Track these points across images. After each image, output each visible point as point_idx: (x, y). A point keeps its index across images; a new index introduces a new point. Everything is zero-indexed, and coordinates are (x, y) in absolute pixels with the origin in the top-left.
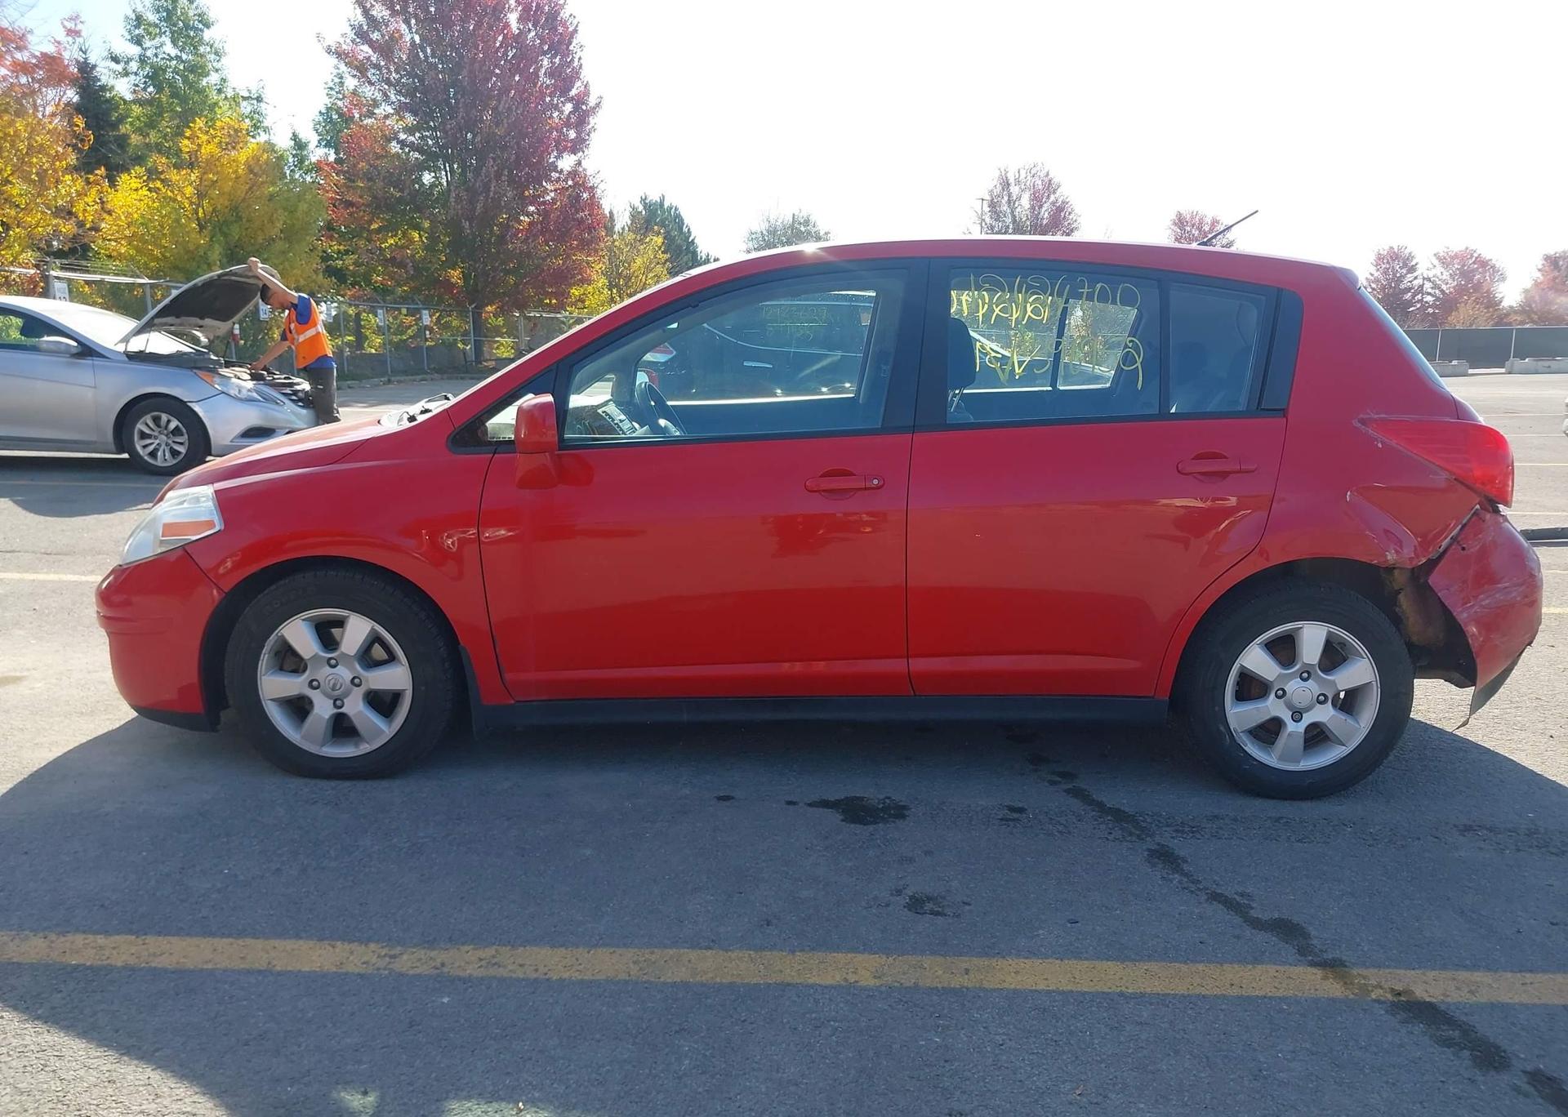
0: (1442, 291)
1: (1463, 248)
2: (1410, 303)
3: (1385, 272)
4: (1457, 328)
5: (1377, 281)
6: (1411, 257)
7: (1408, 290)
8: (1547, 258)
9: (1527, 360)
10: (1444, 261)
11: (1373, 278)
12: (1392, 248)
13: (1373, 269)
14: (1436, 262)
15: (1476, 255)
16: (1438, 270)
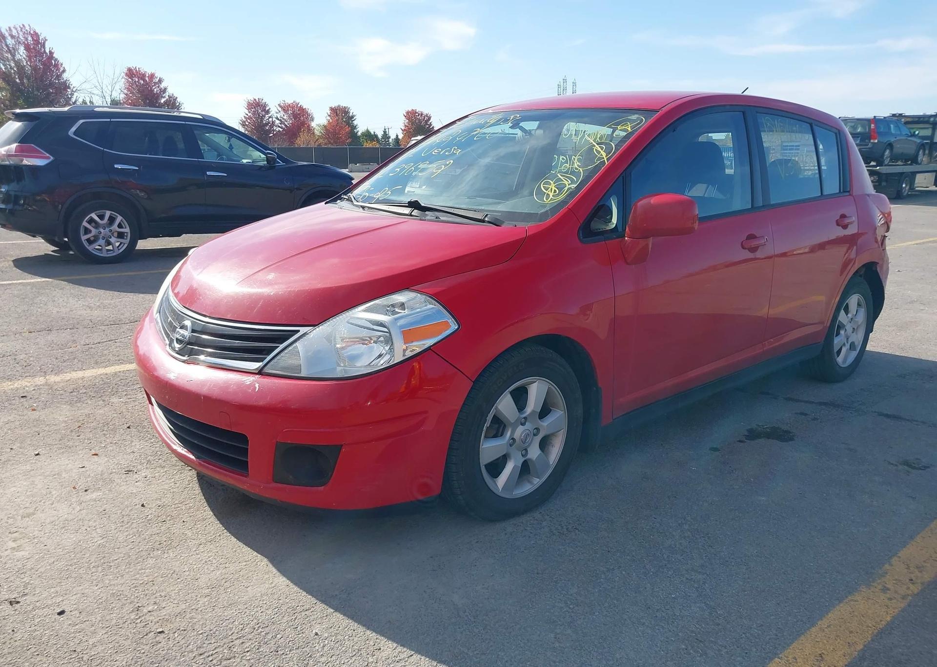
0: (286, 125)
1: (292, 102)
2: (269, 131)
3: (254, 114)
4: (301, 146)
5: (250, 118)
6: (265, 105)
7: (267, 124)
8: (332, 109)
9: (358, 164)
10: (285, 108)
11: (247, 117)
12: (255, 100)
13: (247, 112)
14: (280, 109)
15: (299, 106)
16: (282, 113)
